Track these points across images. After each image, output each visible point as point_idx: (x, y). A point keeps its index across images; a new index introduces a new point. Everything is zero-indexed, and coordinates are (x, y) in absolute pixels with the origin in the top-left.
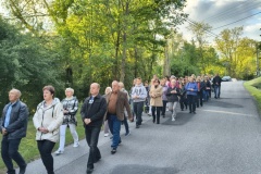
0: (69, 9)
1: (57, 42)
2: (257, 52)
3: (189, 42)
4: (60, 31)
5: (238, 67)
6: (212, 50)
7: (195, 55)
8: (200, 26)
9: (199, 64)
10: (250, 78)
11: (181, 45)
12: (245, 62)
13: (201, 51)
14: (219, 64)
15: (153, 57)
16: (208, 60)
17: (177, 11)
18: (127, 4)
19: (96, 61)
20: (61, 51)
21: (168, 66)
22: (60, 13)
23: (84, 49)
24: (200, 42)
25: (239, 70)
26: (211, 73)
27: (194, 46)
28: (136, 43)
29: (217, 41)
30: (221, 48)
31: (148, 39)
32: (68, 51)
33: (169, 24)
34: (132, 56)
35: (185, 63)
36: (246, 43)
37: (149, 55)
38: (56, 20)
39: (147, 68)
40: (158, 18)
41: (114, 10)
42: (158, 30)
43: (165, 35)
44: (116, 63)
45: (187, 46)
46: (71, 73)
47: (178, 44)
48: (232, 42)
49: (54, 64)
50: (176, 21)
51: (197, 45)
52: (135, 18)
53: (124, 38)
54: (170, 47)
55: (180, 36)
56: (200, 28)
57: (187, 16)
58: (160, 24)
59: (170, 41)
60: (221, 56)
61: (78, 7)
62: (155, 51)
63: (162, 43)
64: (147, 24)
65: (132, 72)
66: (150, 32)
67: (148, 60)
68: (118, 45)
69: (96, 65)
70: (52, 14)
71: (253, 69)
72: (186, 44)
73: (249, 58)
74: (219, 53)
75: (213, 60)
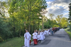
2: (67, 21)
5: (62, 25)
6: (55, 21)
7: (50, 22)
9: (52, 25)
10: (66, 28)
11: (47, 20)
12: (64, 24)
13: (52, 21)
14: (57, 24)
15: (39, 23)
16: (54, 23)
17: (44, 10)
18: (30, 9)
25: (62, 26)
26: (55, 27)
27: (50, 20)
29: (56, 18)
31: (37, 18)
33: (42, 14)
34: (33, 23)
35: (48, 25)
40: (39, 12)
41: (27, 10)
44: (28, 25)
46: (15, 28)
47: (46, 20)
48: (60, 18)
50: (44, 13)
51: (51, 19)
53: (30, 18)
55: (46, 17)
56: (51, 15)
58: (40, 14)
59: (43, 18)
62: (39, 21)
66: (37, 16)
68: (28, 20)
74: (57, 21)
75: (55, 23)
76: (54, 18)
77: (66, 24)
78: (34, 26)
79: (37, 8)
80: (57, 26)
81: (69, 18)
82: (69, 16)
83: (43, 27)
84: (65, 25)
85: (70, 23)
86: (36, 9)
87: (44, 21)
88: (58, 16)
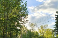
2: (52, 33)
3: (29, 30)
6: (37, 33)
7: (31, 34)
8: (33, 24)
11: (26, 31)
13: (33, 33)
14: (40, 37)
15: (17, 35)
16: (36, 36)
17: (25, 19)
18: (7, 17)
24: (33, 30)
27: (31, 31)
28: (10, 30)
29: (39, 30)
30: (40, 32)
31: (15, 29)
33: (22, 24)
34: (9, 35)
35: (28, 37)
36: (49, 30)
37: (15, 34)
42: (18, 26)
43: (21, 27)
45: (28, 31)
47: (25, 31)
48: (44, 30)
50: (24, 23)
51: (32, 31)
52: (10, 21)
53: (6, 28)
54: (22, 31)
55: (26, 28)
56: (33, 25)
57: (28, 21)
58: (19, 24)
59: (22, 29)
60: (40, 34)
62: (17, 33)
63: (20, 30)
64: (14, 24)
66: (15, 26)
67: (15, 36)
68: (4, 31)
72: (28, 30)
73: (50, 35)
74: (39, 33)
76: (36, 29)
79: (15, 16)
81: (55, 30)
82: (55, 27)
85: (56, 36)
86: (14, 18)
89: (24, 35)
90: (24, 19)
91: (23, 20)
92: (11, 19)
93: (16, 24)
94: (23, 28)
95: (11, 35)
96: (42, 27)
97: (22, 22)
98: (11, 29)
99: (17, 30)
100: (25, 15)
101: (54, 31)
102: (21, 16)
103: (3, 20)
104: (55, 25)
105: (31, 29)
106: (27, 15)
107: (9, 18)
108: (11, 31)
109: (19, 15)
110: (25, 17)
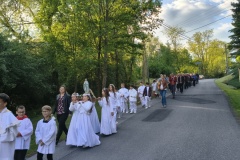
0: (54, 17)
1: (43, 48)
2: (226, 52)
3: (165, 45)
4: (45, 38)
5: (209, 67)
6: (185, 52)
7: (170, 56)
8: (174, 30)
9: (174, 65)
10: (221, 75)
11: (158, 47)
12: (215, 61)
13: (176, 53)
14: (192, 64)
15: (133, 59)
16: (182, 60)
17: (153, 16)
18: (107, 11)
19: (80, 64)
20: (46, 56)
21: (146, 67)
22: (45, 21)
23: (69, 53)
24: (175, 44)
25: (210, 69)
26: (185, 72)
27: (169, 49)
28: (116, 47)
29: (190, 44)
30: (194, 50)
31: (127, 43)
32: (53, 56)
33: (146, 29)
34: (113, 59)
35: (162, 64)
36: (215, 45)
37: (129, 57)
38: (42, 27)
39: (127, 70)
40: (136, 23)
41: (96, 17)
42: (136, 35)
43: (143, 39)
44: (98, 65)
45: (163, 48)
46: (57, 76)
47: (154, 47)
48: (203, 43)
49: (41, 68)
50: (152, 26)
51: (172, 47)
52: (115, 24)
53: (106, 42)
54: (147, 50)
55: (156, 40)
56: (174, 32)
57: (162, 21)
58: (138, 29)
59: (147, 44)
60: (193, 56)
61: (61, 15)
62: (134, 53)
63: (141, 46)
64: (126, 29)
65: (114, 73)
66: (129, 36)
67: (128, 62)
68: (100, 49)
69: (80, 68)
70: (38, 22)
71: (223, 68)
72: (162, 46)
73: (219, 58)
74: (191, 54)
75: (187, 60)
76: (184, 44)
77: (223, 61)
78: (117, 68)
79: (127, 9)
80: (191, 68)
81: (232, 43)
82: (232, 37)
83: (146, 72)
84: (217, 68)
85: (234, 60)
86: (126, 14)
87: (148, 53)
88: (197, 34)
89: (151, 58)
90: (150, 18)
91: (148, 20)
92: (119, 17)
93: (130, 30)
94: (149, 41)
95: (117, 58)
96: (198, 38)
97: (145, 25)
98: (119, 43)
99: (134, 46)
100: (153, 7)
101: (230, 47)
102: (144, 9)
103: (97, 22)
104: (232, 31)
105: (170, 42)
106: (160, 6)
107: (112, 14)
108: (119, 50)
109: (138, 6)
110: (155, 11)
